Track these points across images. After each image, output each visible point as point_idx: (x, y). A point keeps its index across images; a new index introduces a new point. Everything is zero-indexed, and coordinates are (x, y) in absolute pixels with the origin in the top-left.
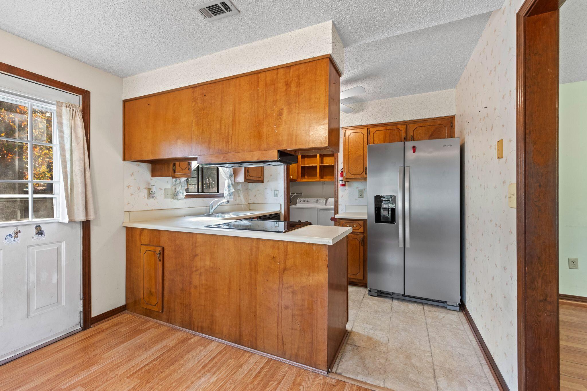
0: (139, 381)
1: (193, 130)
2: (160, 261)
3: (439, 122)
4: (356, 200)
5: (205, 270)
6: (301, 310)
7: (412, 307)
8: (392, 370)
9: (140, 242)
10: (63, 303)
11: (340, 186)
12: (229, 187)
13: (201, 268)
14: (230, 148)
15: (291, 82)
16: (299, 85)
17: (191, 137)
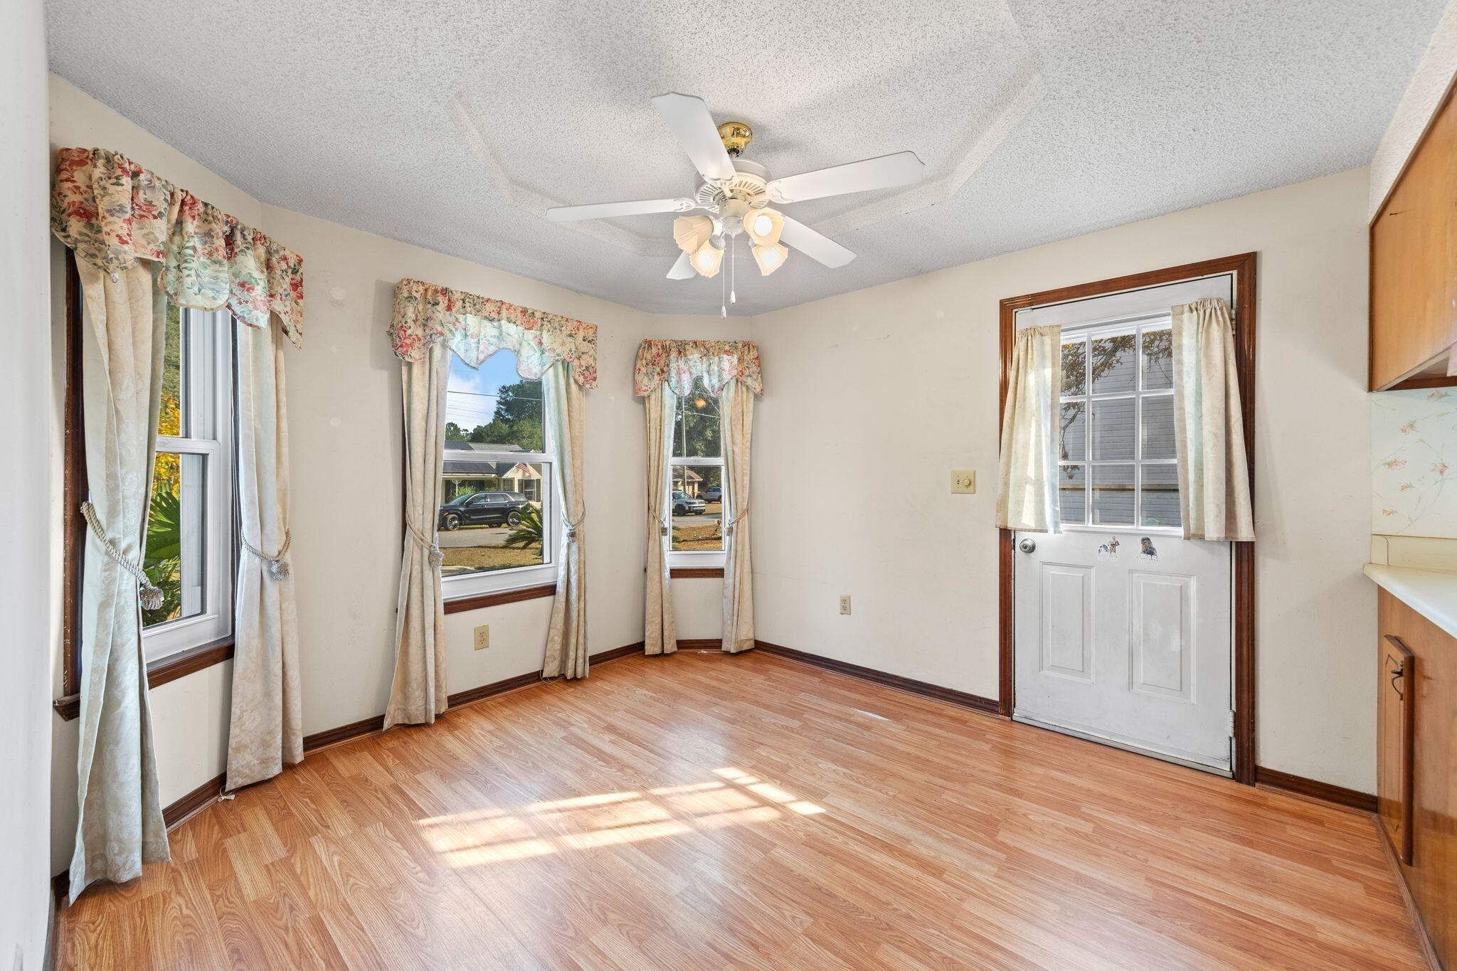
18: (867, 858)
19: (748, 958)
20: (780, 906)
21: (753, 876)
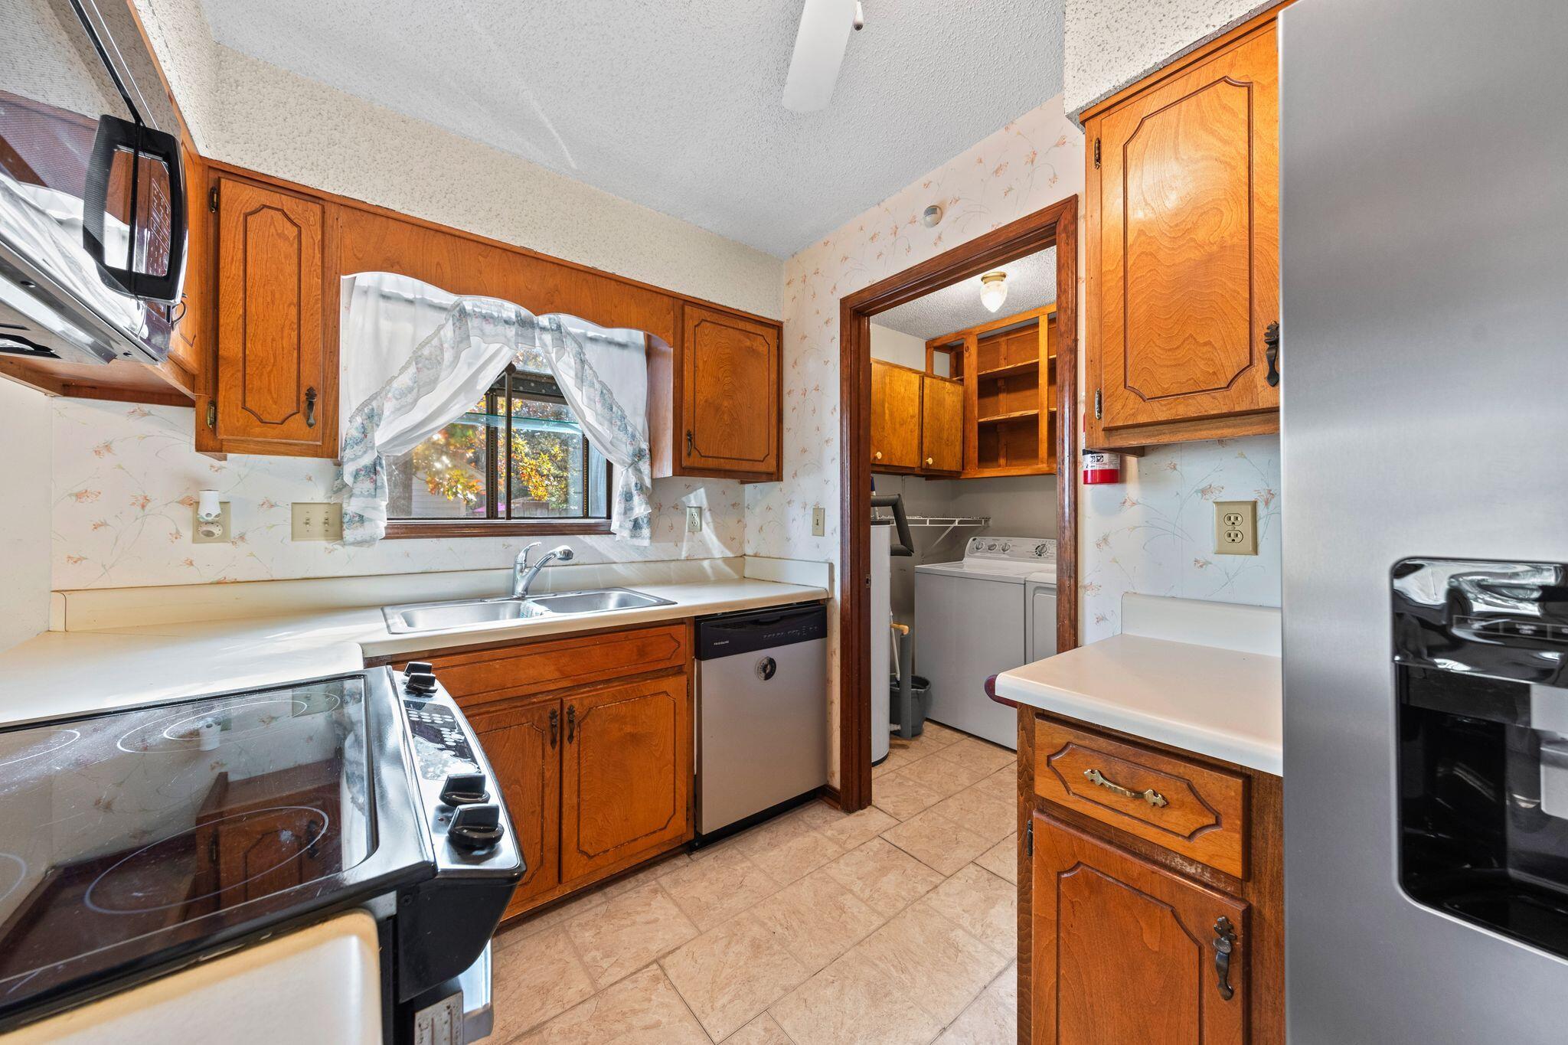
4: (1206, 564)
11: (1086, 482)
12: (628, 497)
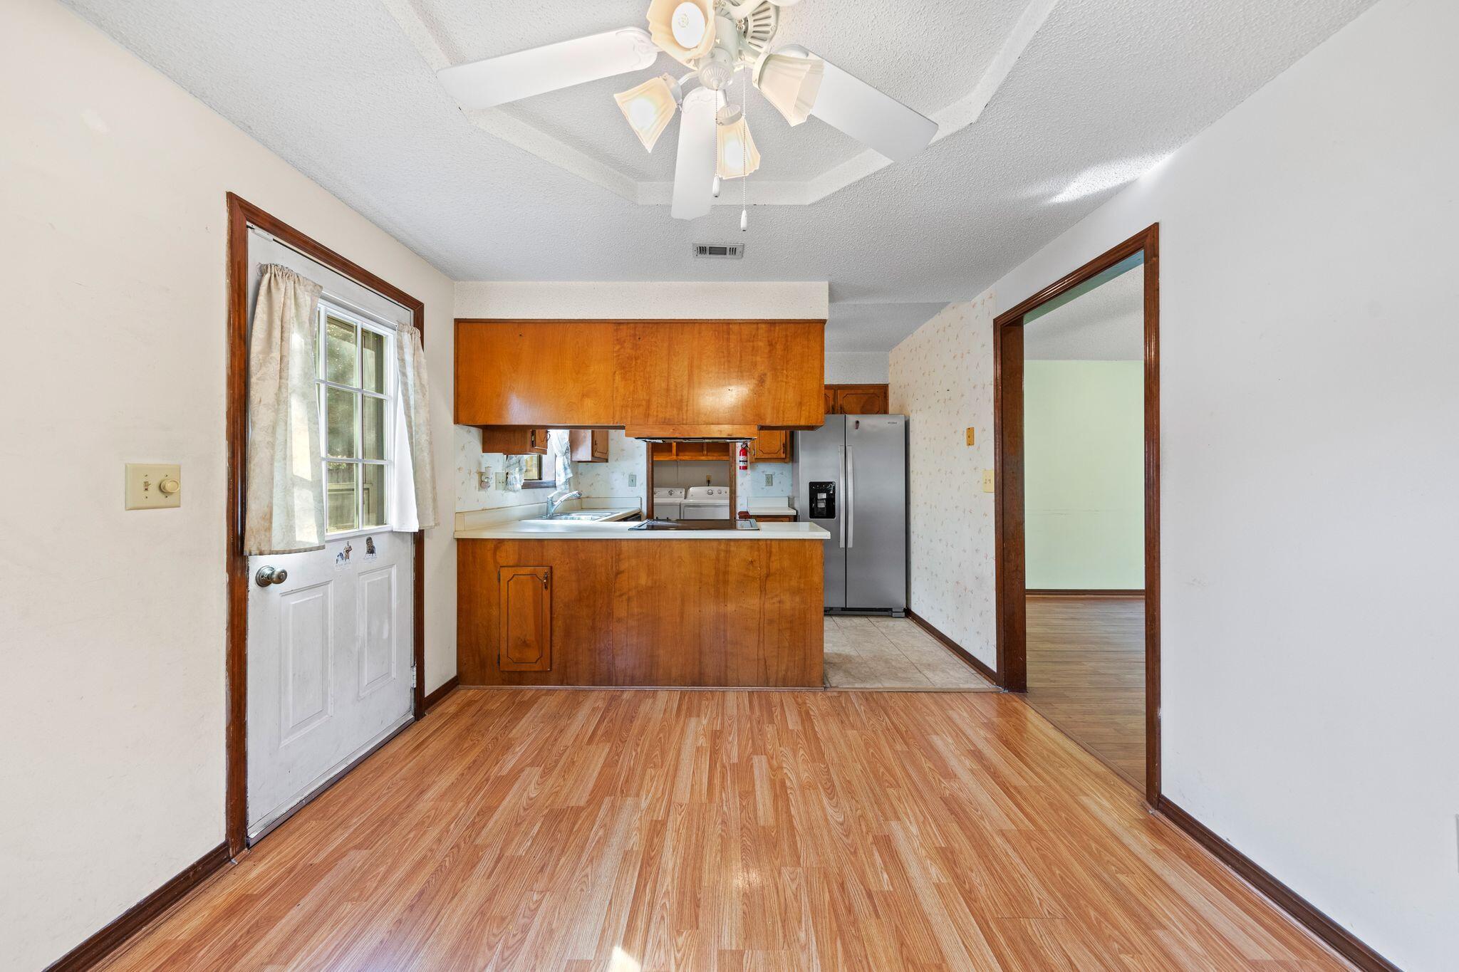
0: (609, 745)
1: (615, 386)
2: (546, 588)
3: (872, 391)
4: (763, 488)
5: (638, 592)
6: (791, 622)
7: (857, 621)
8: (881, 674)
9: (495, 561)
10: (394, 675)
11: (739, 469)
12: (565, 469)
13: (629, 590)
14: (685, 417)
15: (776, 343)
16: (786, 348)
17: (613, 397)
18: (677, 869)
19: (855, 883)
20: (792, 894)
21: (781, 940)
